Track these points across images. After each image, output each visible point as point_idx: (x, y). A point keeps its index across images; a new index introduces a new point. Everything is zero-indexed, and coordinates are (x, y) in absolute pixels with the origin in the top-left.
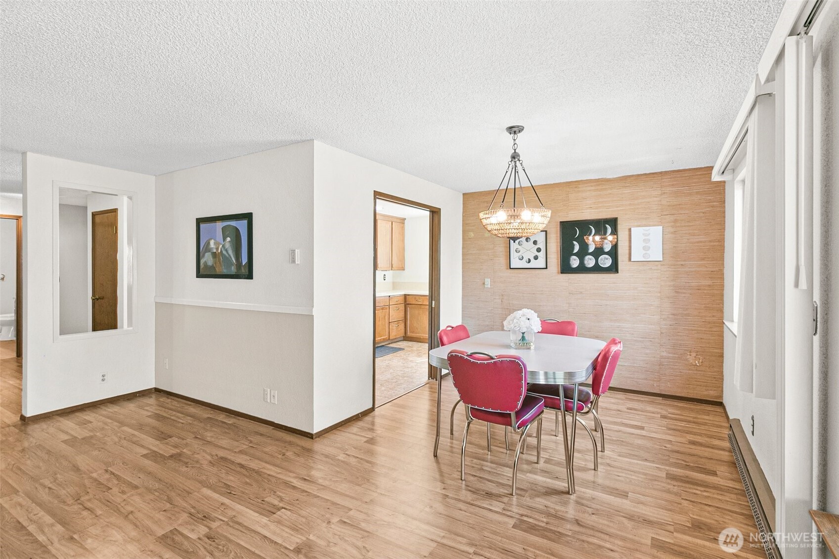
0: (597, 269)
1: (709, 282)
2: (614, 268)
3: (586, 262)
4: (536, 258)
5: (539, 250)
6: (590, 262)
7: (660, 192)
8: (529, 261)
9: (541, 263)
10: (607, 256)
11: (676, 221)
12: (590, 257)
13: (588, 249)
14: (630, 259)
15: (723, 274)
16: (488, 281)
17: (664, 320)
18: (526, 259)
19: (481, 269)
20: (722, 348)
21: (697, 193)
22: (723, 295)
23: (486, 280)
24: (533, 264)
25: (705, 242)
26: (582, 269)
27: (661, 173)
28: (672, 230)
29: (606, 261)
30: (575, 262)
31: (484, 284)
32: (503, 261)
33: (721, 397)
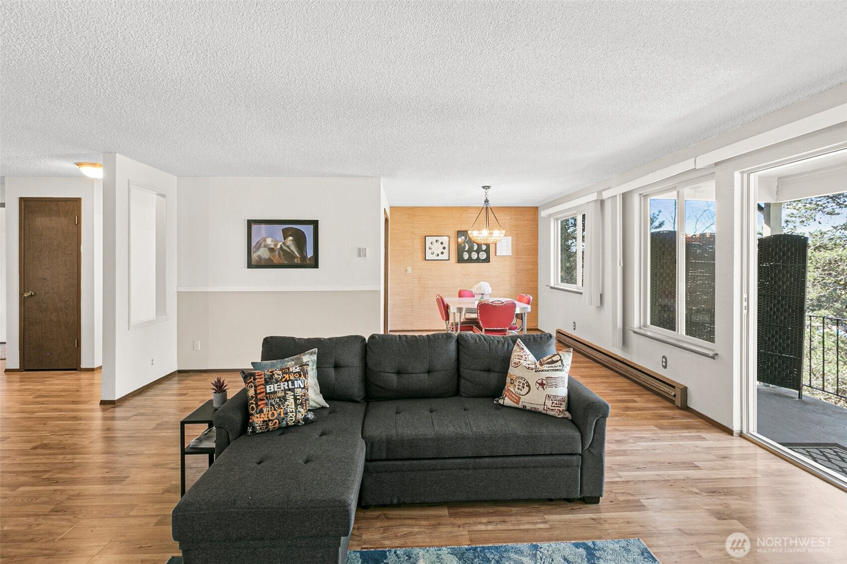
0: (478, 260)
1: (532, 267)
2: (487, 260)
3: (472, 256)
4: (442, 253)
5: (444, 248)
6: (474, 256)
7: (510, 218)
8: (438, 255)
9: (445, 256)
10: (484, 253)
11: (517, 234)
12: (475, 253)
13: (473, 248)
14: (496, 255)
15: (538, 263)
16: (409, 269)
17: (512, 288)
18: (436, 254)
19: (404, 260)
20: (537, 301)
21: (527, 220)
22: (537, 273)
23: (408, 268)
24: (441, 257)
25: (530, 246)
26: (470, 260)
27: (510, 207)
28: (516, 239)
29: (483, 256)
30: (466, 256)
31: (406, 270)
32: (420, 255)
33: (537, 326)
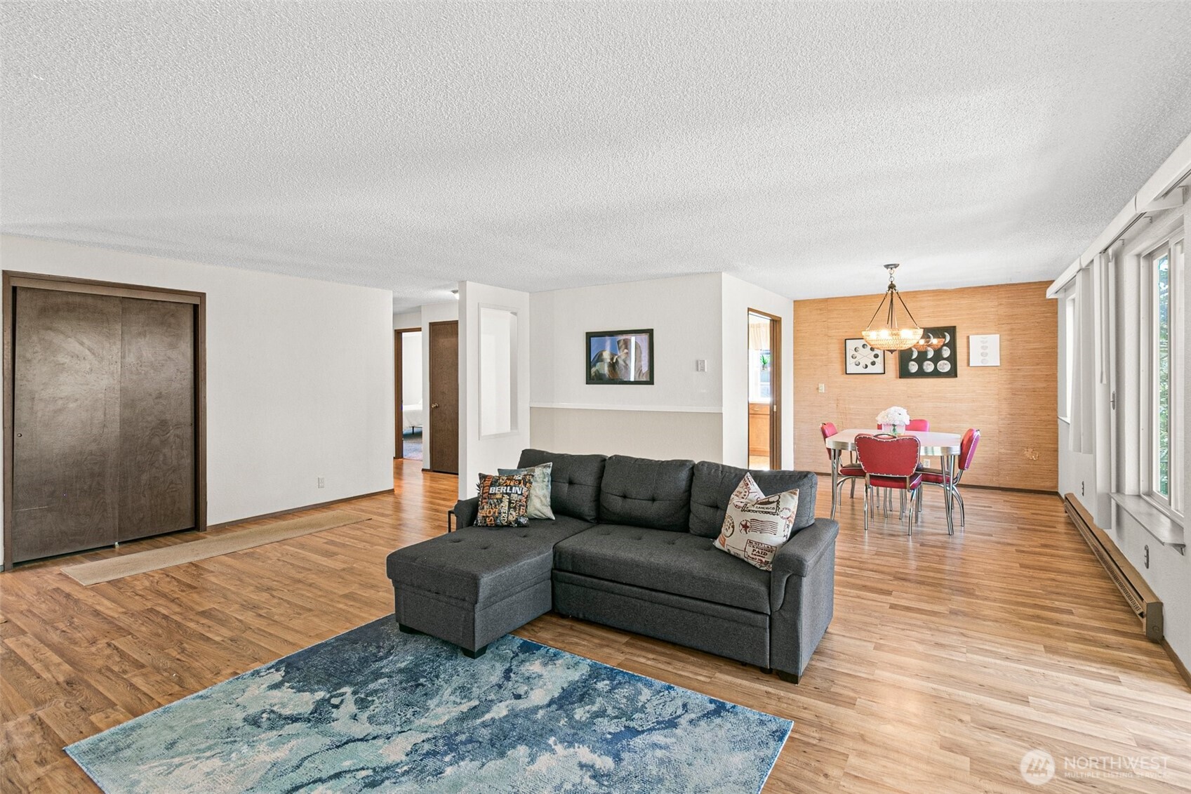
0: (936, 374)
1: (1044, 385)
2: (953, 373)
3: (924, 367)
4: (873, 363)
5: (876, 356)
6: (928, 367)
7: (997, 304)
8: (866, 366)
9: (878, 368)
10: (946, 362)
11: (1012, 330)
12: (929, 362)
13: (927, 355)
14: (968, 364)
15: (1057, 377)
16: (822, 387)
17: (1002, 419)
18: (863, 364)
19: (815, 375)
20: (1057, 444)
21: (1033, 305)
22: (1057, 396)
23: (820, 385)
24: (871, 369)
25: (1038, 349)
26: (921, 374)
27: (997, 286)
28: (1009, 338)
29: (945, 366)
30: (913, 367)
31: (818, 389)
32: (837, 366)
33: (1056, 487)
